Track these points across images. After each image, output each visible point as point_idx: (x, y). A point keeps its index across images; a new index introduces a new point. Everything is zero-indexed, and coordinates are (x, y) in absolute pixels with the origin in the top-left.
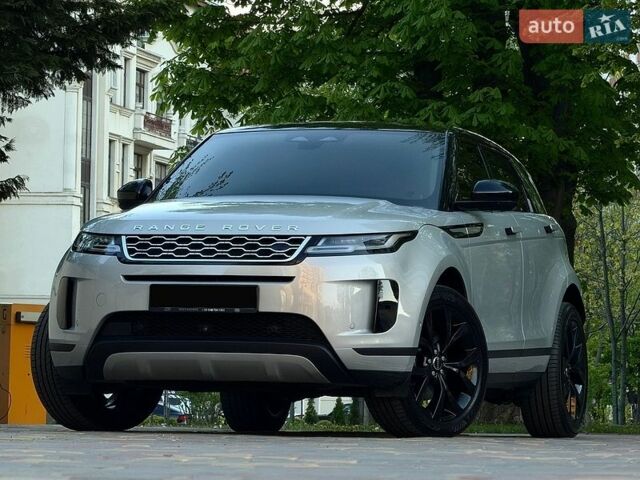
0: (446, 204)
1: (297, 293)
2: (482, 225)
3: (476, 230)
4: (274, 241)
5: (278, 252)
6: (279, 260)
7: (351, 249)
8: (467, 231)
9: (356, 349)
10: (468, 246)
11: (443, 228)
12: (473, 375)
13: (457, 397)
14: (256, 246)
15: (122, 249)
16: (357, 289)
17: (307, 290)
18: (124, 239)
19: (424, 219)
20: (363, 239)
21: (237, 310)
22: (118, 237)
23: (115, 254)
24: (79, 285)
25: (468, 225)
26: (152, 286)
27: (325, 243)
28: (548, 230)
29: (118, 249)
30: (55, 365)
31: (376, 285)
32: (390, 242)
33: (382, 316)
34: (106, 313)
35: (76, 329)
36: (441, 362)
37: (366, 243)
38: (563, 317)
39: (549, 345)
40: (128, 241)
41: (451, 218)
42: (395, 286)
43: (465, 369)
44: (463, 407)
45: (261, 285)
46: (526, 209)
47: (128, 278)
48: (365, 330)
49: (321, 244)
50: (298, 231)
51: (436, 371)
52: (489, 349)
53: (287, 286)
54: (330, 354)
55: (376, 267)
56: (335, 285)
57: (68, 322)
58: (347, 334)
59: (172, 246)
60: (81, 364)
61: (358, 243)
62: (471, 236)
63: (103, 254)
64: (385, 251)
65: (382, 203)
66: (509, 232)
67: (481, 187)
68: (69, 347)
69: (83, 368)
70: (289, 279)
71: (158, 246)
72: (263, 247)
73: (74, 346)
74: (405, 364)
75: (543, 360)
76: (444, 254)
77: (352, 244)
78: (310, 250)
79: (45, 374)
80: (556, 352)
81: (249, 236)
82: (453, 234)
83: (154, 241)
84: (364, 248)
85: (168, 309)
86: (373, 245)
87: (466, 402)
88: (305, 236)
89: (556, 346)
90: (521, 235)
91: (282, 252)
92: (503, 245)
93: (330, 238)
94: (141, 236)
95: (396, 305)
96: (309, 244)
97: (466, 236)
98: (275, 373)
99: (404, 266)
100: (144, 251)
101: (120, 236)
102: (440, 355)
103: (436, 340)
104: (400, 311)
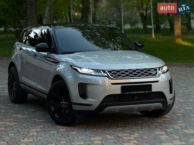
9: (170, 99)
18: (106, 71)
21: (147, 92)
26: (121, 86)
29: (106, 75)
34: (107, 95)
40: (109, 72)
50: (154, 67)
60: (94, 110)
68: (89, 105)
70: (158, 81)
71: (119, 73)
72: (149, 72)
73: (92, 105)
81: (144, 69)
85: (128, 93)
88: (157, 68)
91: (154, 73)
94: (112, 70)
96: (159, 70)
100: (116, 75)
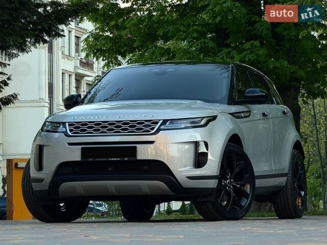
0: (231, 101)
1: (156, 149)
2: (250, 112)
3: (248, 114)
4: (143, 123)
5: (146, 129)
6: (147, 133)
7: (183, 126)
8: (242, 115)
9: (187, 177)
10: (243, 122)
11: (230, 114)
12: (248, 188)
13: (240, 200)
14: (135, 126)
15: (66, 130)
16: (187, 146)
17: (162, 148)
18: (67, 124)
19: (221, 109)
20: (189, 121)
21: (126, 159)
22: (64, 123)
23: (63, 132)
24: (45, 149)
25: (243, 112)
26: (82, 148)
27: (170, 123)
28: (284, 113)
29: (64, 130)
30: (35, 189)
31: (196, 144)
32: (203, 122)
33: (200, 160)
34: (59, 163)
35: (44, 171)
36: (231, 182)
37: (191, 123)
38: (293, 157)
39: (287, 172)
40: (69, 125)
41: (234, 109)
42: (206, 144)
43: (244, 186)
44: (243, 205)
45: (138, 146)
46: (273, 103)
47: (70, 144)
48: (192, 167)
49: (168, 124)
50: (155, 118)
51: (229, 187)
52: (256, 174)
53: (151, 146)
54: (174, 180)
55: (197, 135)
56: (176, 145)
57: (40, 167)
58: (183, 169)
59: (92, 127)
60: (47, 189)
61: (187, 123)
62: (245, 117)
63: (57, 132)
64: (201, 126)
65: (199, 102)
66: (264, 115)
67: (249, 92)
68: (41, 180)
69: (48, 191)
70: (152, 142)
71: (85, 128)
72: (139, 126)
73: (43, 179)
74: (213, 184)
75: (284, 180)
76: (231, 127)
77: (184, 123)
78: (162, 127)
79: (29, 195)
80: (290, 175)
81: (131, 121)
82: (235, 117)
83: (82, 125)
84: (190, 125)
85: (91, 160)
86: (195, 124)
87: (245, 202)
88: (160, 120)
89: (290, 172)
90: (270, 116)
91: (148, 129)
92: (261, 121)
93: (172, 121)
94: (76, 123)
95: (207, 153)
96: (162, 124)
97: (242, 118)
98: (147, 191)
99: (211, 133)
100: (78, 130)
101: (65, 123)
102: (230, 179)
103: (228, 171)
104: (210, 157)
